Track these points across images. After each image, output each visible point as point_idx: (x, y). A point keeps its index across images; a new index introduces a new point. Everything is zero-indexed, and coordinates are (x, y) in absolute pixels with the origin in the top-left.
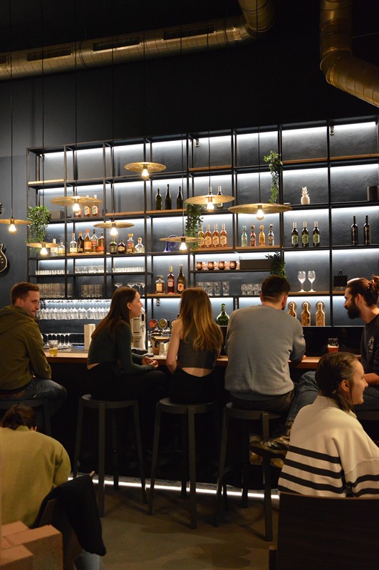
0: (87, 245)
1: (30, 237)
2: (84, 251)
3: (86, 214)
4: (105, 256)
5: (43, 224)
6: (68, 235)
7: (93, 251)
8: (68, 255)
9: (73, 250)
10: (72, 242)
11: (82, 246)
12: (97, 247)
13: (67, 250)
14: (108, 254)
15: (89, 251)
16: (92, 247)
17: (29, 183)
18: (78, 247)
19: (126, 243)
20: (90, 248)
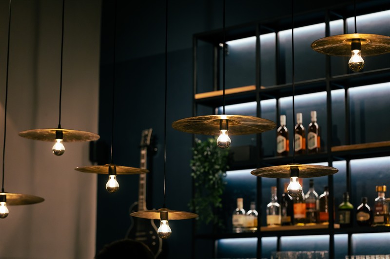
0: (299, 210)
1: (196, 195)
2: (295, 221)
3: (297, 149)
4: (331, 232)
5: (218, 170)
6: (264, 190)
7: (309, 222)
8: (263, 229)
9: (273, 220)
10: (270, 205)
11: (290, 212)
12: (316, 214)
13: (262, 220)
14: (337, 226)
15: (302, 221)
16: (308, 214)
17: (198, 96)
18: (282, 215)
19: (372, 203)
20: (303, 216)
